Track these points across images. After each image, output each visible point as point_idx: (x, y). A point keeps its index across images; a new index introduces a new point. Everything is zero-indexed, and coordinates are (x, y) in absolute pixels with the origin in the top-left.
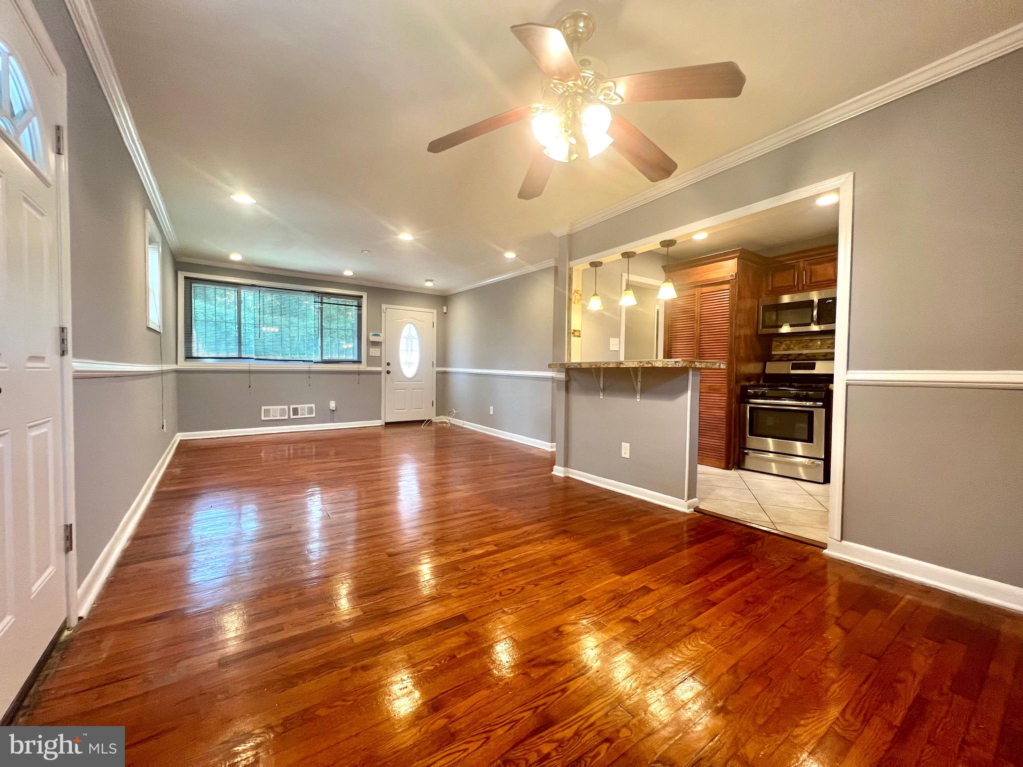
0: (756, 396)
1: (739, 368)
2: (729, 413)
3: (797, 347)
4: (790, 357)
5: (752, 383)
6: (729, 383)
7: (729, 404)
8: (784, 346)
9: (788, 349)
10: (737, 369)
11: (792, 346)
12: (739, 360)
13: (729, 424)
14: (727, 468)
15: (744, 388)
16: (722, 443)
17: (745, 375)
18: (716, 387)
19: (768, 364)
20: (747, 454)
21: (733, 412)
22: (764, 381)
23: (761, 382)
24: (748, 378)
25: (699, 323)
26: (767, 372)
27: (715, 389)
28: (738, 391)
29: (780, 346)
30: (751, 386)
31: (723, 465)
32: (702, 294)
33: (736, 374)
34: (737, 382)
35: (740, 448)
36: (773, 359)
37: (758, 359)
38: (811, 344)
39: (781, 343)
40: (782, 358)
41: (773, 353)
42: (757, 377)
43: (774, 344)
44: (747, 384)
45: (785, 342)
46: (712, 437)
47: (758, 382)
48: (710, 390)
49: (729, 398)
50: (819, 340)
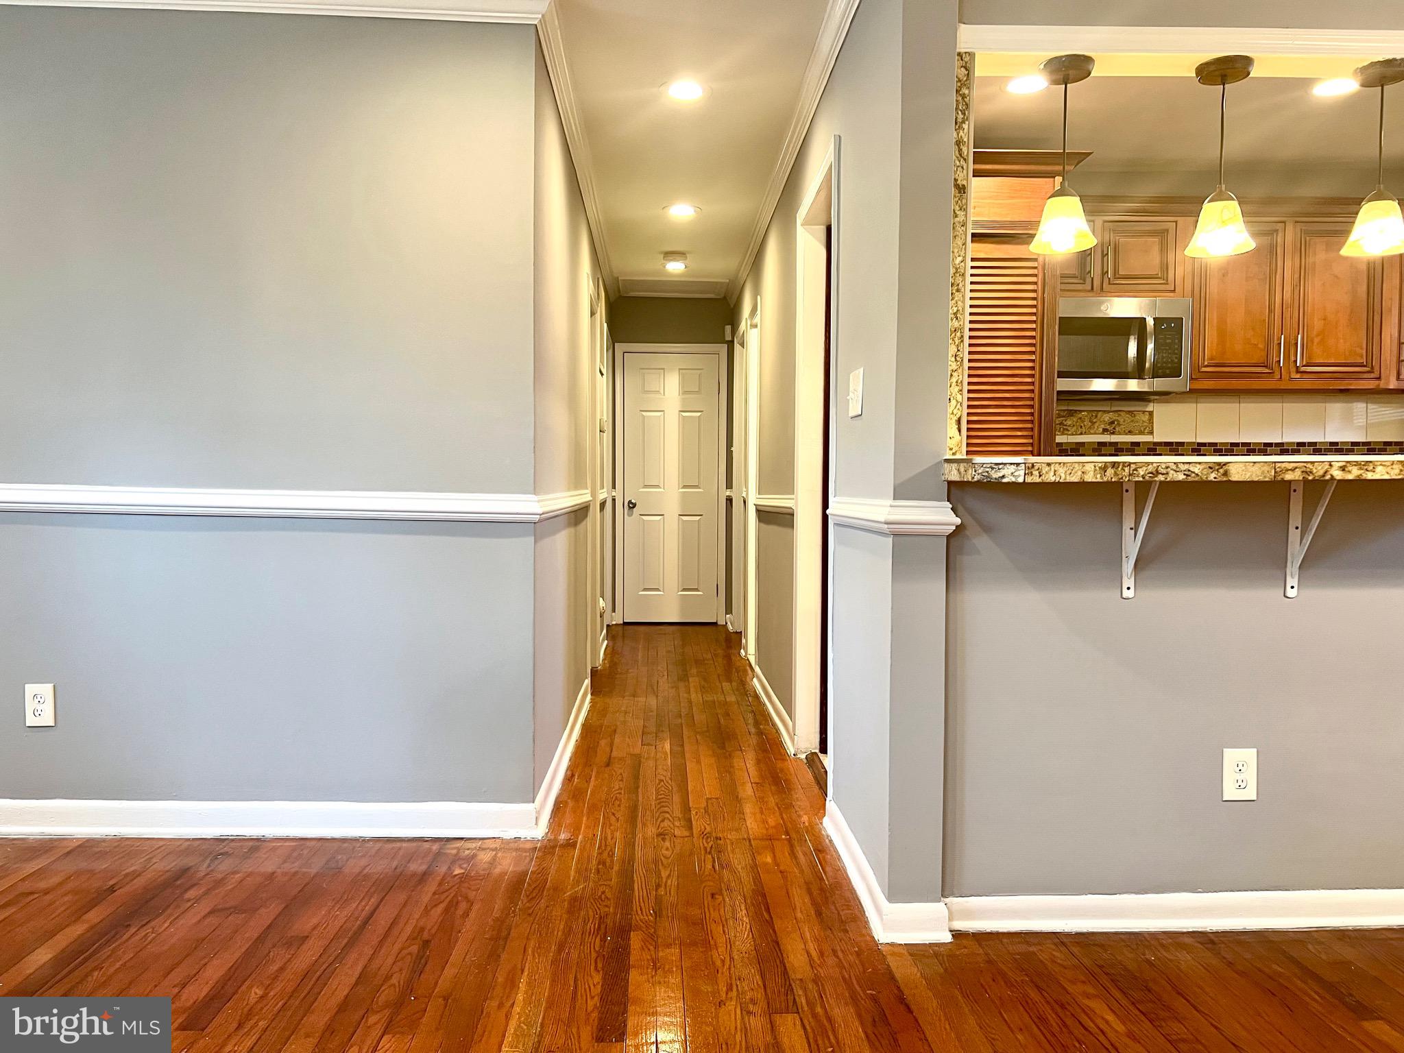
50: (1086, 413)
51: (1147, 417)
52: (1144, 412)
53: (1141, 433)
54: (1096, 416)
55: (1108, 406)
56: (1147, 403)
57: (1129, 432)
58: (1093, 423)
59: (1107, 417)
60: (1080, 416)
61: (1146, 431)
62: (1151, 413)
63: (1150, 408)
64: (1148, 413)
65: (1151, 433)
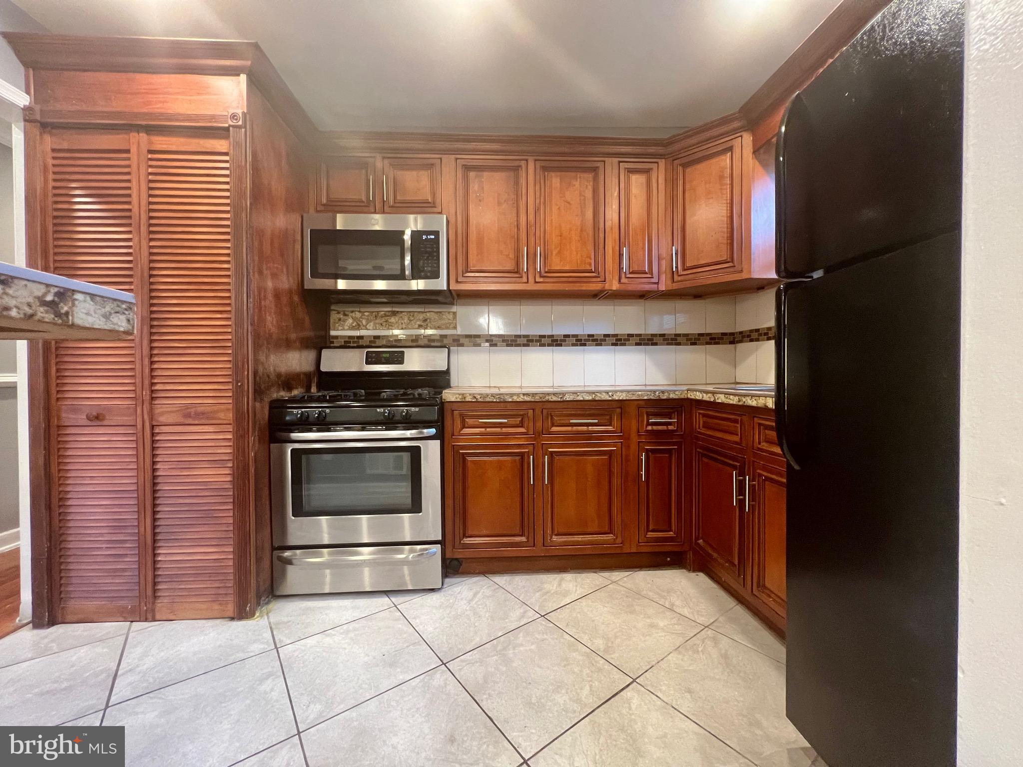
0: (305, 424)
1: (262, 358)
2: (240, 474)
3: (372, 324)
4: (361, 342)
5: (295, 392)
6: (238, 393)
7: (240, 450)
8: (350, 321)
9: (358, 327)
10: (256, 361)
11: (364, 322)
12: (262, 341)
13: (240, 504)
14: (242, 613)
15: (278, 407)
16: (225, 554)
17: (279, 375)
18: (200, 409)
19: (325, 353)
20: (289, 562)
21: (252, 470)
22: (319, 389)
23: (314, 389)
24: (288, 381)
25: (144, 229)
26: (323, 368)
27: (198, 415)
28: (264, 412)
29: (344, 321)
30: (293, 400)
31: (231, 609)
32: (150, 152)
33: (255, 374)
34: (259, 392)
35: (273, 549)
36: (332, 345)
37: (305, 344)
38: (393, 320)
39: (345, 315)
40: (349, 344)
41: (333, 333)
42: (305, 379)
43: (334, 316)
44: (284, 395)
45: (353, 314)
46: (198, 542)
47: (308, 389)
48: (188, 416)
49: (240, 436)
50: (406, 313)
51: (451, 316)
52: (449, 312)
53: (447, 328)
54: (413, 316)
55: (422, 308)
56: (451, 306)
57: (438, 327)
58: (411, 321)
59: (421, 316)
60: (401, 315)
61: (451, 327)
62: (455, 313)
63: (454, 309)
64: (452, 313)
65: (455, 328)
